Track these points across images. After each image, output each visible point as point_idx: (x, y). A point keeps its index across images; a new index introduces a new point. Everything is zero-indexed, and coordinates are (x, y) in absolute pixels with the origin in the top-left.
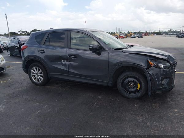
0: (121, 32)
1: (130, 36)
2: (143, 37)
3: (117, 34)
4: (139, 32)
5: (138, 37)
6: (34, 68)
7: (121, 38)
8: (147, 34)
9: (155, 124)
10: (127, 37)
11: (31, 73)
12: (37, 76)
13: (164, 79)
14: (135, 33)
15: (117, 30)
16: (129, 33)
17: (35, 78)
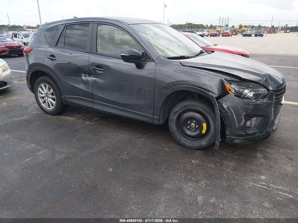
0: (227, 26)
1: (241, 33)
2: (264, 35)
3: (218, 29)
4: (259, 26)
5: (256, 35)
6: (42, 85)
7: (225, 36)
8: (273, 30)
9: (212, 200)
10: (236, 34)
11: (38, 92)
12: (46, 98)
13: (251, 117)
14: (253, 27)
15: (221, 21)
16: (241, 27)
17: (44, 102)
